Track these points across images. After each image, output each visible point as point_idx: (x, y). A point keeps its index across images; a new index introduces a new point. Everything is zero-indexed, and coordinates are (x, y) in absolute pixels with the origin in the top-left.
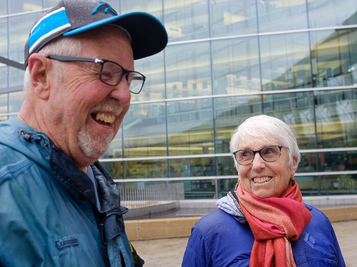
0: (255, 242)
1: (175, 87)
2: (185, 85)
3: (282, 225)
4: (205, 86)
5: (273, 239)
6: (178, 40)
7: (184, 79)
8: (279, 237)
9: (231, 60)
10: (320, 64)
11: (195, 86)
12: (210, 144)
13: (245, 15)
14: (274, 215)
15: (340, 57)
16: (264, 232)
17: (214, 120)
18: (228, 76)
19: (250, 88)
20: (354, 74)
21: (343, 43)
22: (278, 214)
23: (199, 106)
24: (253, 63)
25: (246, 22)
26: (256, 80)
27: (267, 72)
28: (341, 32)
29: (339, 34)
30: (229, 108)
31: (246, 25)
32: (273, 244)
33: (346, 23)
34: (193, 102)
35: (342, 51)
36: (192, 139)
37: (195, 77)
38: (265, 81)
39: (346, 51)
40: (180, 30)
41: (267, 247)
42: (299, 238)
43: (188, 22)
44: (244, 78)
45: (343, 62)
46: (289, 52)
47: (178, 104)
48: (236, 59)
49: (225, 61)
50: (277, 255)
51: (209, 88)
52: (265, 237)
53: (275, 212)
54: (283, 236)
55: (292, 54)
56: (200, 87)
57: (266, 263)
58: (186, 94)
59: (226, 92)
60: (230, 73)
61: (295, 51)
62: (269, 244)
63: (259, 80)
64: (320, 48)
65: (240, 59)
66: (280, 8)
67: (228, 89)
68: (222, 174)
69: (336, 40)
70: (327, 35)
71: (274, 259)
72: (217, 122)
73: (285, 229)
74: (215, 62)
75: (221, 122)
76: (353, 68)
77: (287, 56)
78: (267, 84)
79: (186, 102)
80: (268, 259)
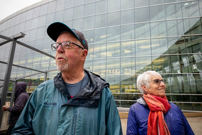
0: (150, 112)
1: (109, 72)
2: (112, 71)
3: (161, 107)
4: (118, 72)
5: (157, 111)
6: (110, 57)
7: (112, 69)
8: (159, 111)
9: (126, 64)
10: (155, 66)
11: (115, 72)
12: (119, 90)
13: (131, 50)
14: (158, 103)
15: (161, 64)
16: (154, 108)
17: (120, 82)
18: (125, 69)
19: (132, 73)
20: (166, 70)
21: (163, 60)
22: (159, 103)
23: (116, 78)
24: (133, 65)
25: (131, 52)
26: (134, 71)
27: (137, 68)
28: (162, 57)
29: (161, 57)
30: (125, 79)
31: (131, 53)
32: (157, 113)
33: (164, 54)
34: (114, 76)
35: (162, 63)
36: (113, 88)
37: (115, 69)
38: (137, 71)
39: (164, 62)
40: (111, 54)
41: (155, 114)
42: (167, 113)
43: (113, 52)
44: (130, 70)
45: (162, 66)
46: (145, 62)
47: (109, 77)
48: (128, 64)
49: (124, 64)
50: (159, 116)
51: (119, 72)
52: (154, 110)
53: (158, 102)
54: (161, 111)
55: (146, 63)
56: (116, 72)
57: (154, 119)
58: (112, 74)
59: (124, 74)
60: (126, 68)
61: (147, 62)
62: (156, 113)
63: (135, 71)
64: (154, 61)
65: (129, 64)
66: (142, 49)
67: (125, 73)
68: (122, 100)
69: (160, 59)
70: (157, 57)
71: (158, 117)
72: (121, 83)
73: (162, 108)
74: (121, 65)
75: (122, 83)
76: (165, 68)
77: (144, 63)
78: (137, 72)
79: (111, 76)
80: (155, 118)
